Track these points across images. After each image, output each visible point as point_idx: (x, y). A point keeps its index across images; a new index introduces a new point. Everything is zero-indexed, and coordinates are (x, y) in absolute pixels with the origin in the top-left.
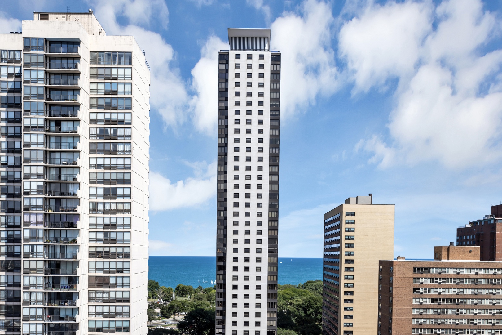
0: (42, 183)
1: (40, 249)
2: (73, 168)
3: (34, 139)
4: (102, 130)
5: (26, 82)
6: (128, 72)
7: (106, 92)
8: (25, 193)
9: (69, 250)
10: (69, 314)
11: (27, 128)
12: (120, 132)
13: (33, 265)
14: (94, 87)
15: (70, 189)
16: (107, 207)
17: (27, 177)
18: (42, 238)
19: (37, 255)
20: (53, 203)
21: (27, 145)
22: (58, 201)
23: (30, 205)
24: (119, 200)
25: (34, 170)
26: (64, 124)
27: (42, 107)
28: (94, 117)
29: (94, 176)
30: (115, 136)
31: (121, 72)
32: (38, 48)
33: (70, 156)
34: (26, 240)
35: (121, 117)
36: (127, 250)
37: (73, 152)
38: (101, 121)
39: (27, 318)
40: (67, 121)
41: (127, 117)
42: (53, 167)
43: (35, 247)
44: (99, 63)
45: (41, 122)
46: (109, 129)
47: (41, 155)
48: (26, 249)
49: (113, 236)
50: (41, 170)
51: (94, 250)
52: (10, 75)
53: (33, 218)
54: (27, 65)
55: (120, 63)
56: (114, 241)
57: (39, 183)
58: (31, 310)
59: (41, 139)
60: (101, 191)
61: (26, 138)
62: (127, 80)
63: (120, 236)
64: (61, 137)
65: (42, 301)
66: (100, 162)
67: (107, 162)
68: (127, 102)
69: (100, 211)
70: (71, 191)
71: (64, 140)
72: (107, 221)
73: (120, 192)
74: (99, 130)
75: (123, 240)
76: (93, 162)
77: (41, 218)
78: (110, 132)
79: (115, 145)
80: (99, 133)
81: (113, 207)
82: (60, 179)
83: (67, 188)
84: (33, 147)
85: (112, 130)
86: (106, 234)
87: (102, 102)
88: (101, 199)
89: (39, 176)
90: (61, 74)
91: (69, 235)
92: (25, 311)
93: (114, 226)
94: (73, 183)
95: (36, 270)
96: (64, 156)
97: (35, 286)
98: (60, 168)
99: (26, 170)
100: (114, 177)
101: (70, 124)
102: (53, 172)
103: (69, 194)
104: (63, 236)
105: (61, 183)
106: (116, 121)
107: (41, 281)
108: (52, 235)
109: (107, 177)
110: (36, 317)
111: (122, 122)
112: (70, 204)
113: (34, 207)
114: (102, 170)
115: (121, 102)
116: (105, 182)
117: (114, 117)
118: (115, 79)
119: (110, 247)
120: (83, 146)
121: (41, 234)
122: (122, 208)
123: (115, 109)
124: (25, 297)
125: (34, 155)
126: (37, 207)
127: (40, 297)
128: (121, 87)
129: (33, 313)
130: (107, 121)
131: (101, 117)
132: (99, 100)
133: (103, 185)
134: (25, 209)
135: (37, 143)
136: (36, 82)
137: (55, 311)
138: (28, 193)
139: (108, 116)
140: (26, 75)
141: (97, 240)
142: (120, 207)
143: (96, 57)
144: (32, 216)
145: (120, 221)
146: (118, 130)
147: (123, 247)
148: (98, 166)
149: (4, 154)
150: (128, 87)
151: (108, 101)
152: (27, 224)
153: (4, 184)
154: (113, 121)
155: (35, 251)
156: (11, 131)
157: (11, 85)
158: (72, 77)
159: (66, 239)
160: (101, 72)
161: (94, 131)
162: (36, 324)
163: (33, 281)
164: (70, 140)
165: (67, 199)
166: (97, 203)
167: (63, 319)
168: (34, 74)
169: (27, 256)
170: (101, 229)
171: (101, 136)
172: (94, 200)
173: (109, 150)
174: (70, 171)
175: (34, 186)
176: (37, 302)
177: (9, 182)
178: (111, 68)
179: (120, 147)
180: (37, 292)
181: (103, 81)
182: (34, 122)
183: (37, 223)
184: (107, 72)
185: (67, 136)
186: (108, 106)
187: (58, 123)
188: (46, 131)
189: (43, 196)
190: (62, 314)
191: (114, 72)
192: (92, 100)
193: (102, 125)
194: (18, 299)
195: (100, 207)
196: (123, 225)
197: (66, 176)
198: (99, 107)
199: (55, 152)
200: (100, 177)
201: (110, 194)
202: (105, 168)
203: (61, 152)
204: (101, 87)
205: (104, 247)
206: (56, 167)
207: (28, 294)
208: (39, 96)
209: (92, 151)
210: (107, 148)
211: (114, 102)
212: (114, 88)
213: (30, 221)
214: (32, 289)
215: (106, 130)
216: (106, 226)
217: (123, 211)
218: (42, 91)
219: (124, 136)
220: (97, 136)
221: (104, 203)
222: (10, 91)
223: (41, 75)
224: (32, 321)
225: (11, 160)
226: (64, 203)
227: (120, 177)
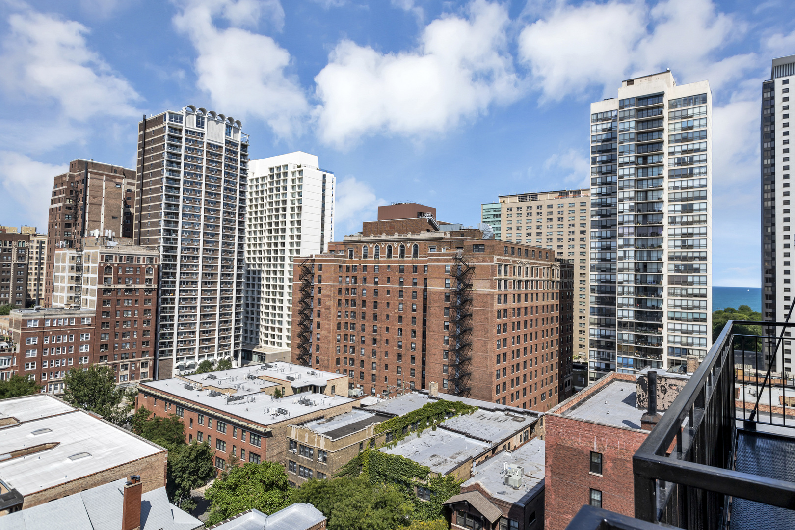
0: (633, 204)
1: (632, 254)
2: (658, 190)
3: (626, 172)
4: (679, 159)
5: (620, 132)
6: (703, 110)
7: (682, 130)
8: (619, 212)
9: (654, 255)
10: (655, 303)
11: (621, 165)
12: (696, 158)
13: (626, 266)
14: (672, 126)
15: (655, 206)
16: (684, 219)
17: (621, 200)
18: (633, 245)
19: (629, 258)
20: (640, 219)
21: (621, 177)
22: (645, 217)
23: (623, 221)
24: (695, 213)
25: (626, 195)
26: (650, 158)
27: (633, 148)
28: (672, 150)
29: (672, 196)
30: (692, 161)
31: (697, 111)
32: (629, 106)
33: (655, 181)
34: (620, 247)
35: (696, 147)
36: (703, 254)
37: (658, 178)
38: (678, 152)
39: (621, 306)
40: (652, 155)
41: (703, 146)
42: (641, 191)
43: (627, 252)
44: (676, 108)
45: (632, 159)
46: (686, 158)
47: (632, 183)
48: (620, 253)
49: (690, 243)
50: (632, 194)
51: (673, 254)
52: (603, 130)
53: (626, 230)
54: (621, 119)
55: (695, 104)
56: (691, 247)
57: (630, 204)
58: (624, 299)
59: (632, 171)
60: (679, 208)
61: (620, 172)
62: (702, 116)
63: (696, 243)
64: (647, 168)
65: (633, 293)
66: (678, 184)
67: (684, 184)
68: (703, 134)
69: (678, 223)
70: (656, 208)
71: (650, 170)
72: (684, 231)
73: (696, 207)
74: (676, 159)
75: (700, 246)
76: (672, 185)
77: (632, 230)
78: (687, 160)
79: (691, 170)
80: (676, 161)
81: (690, 219)
82: (647, 200)
83: (653, 206)
84: (626, 178)
85: (689, 158)
86: (683, 242)
87: (679, 137)
88: (679, 214)
89: (630, 199)
90: (647, 121)
91: (655, 242)
92: (619, 300)
93: (691, 235)
94: (658, 202)
95: (628, 269)
96: (650, 182)
97: (628, 281)
98: (646, 192)
99: (620, 195)
100: (690, 195)
101: (655, 157)
102: (641, 195)
103: (655, 211)
104: (649, 243)
105: (647, 203)
106: (692, 150)
107: (632, 278)
108: (640, 243)
109: (684, 195)
110: (628, 305)
111: (698, 150)
112: (655, 218)
113: (626, 222)
114: (680, 191)
115: (696, 135)
116: (682, 200)
117: (690, 147)
118: (691, 117)
119: (687, 252)
120: (665, 172)
121: (632, 242)
122: (698, 220)
123: (692, 141)
124: (619, 289)
125: (626, 183)
126: (629, 222)
127: (632, 290)
128: (696, 123)
129: (626, 302)
130: (683, 152)
131: (678, 149)
132: (677, 136)
133: (680, 203)
134: (619, 224)
135: (629, 175)
136: (629, 130)
137: (643, 301)
138: (622, 212)
139: (684, 148)
140: (620, 127)
141: (675, 247)
142: (697, 219)
143: (673, 104)
144: (625, 229)
145: (696, 231)
146: (694, 157)
147: (700, 252)
148: (675, 188)
149: (598, 187)
150: (703, 122)
151: (684, 135)
152: (621, 235)
153: (597, 208)
154: (689, 150)
155: (627, 255)
156: (604, 169)
157: (604, 137)
158: (657, 121)
159: (652, 246)
160: (678, 114)
161: (672, 161)
162: (628, 310)
163: (626, 277)
164: (655, 169)
165: (652, 214)
166: (675, 217)
167: (650, 308)
168: (627, 125)
169: (621, 258)
170: (679, 238)
171: (678, 164)
172: (672, 214)
173: (686, 174)
174: (655, 193)
175: (627, 207)
176: (629, 293)
177: (603, 206)
178: (687, 109)
179: (696, 171)
180: (628, 286)
181: (680, 120)
182: (627, 160)
183: (629, 234)
184: (684, 113)
185: (652, 167)
186: (685, 139)
187: (645, 158)
188: (636, 165)
189: (634, 213)
190: (649, 304)
191: (690, 112)
192: (671, 137)
193: (679, 155)
194: (614, 292)
195: (678, 220)
196: (700, 234)
197: (652, 197)
198: (677, 141)
199: (642, 180)
200: (678, 196)
201: (687, 209)
202: (682, 189)
203: (647, 179)
204: (679, 126)
205: (681, 252)
206: (643, 191)
207: (622, 288)
208: (631, 140)
209: (670, 177)
210: (684, 172)
211: (690, 136)
212: (690, 124)
213: (623, 233)
214: (625, 284)
215: (683, 158)
216: (683, 235)
217: (699, 222)
218: (633, 136)
219: (700, 161)
220: (675, 164)
221: (682, 217)
222: (603, 141)
223: (633, 124)
224: (625, 308)
225: (604, 190)
226: (650, 218)
227: (697, 194)
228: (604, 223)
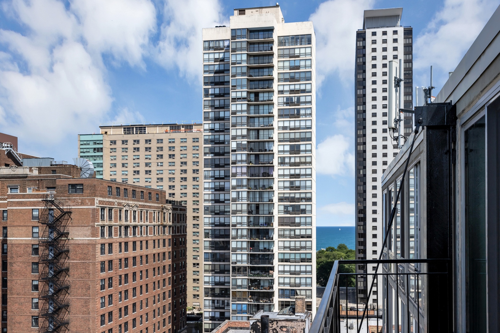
0: (246, 142)
1: (245, 195)
2: (269, 129)
3: (239, 108)
4: (288, 98)
6: (308, 51)
7: (291, 68)
8: (233, 151)
9: (266, 196)
10: (266, 246)
11: (234, 100)
12: (302, 99)
13: (239, 208)
14: (281, 64)
15: (266, 146)
16: (293, 160)
17: (234, 138)
18: (246, 186)
19: (242, 199)
20: (253, 158)
21: (234, 113)
22: (257, 156)
23: (236, 160)
24: (302, 154)
25: (239, 133)
26: (261, 95)
27: (245, 82)
28: (281, 88)
29: (282, 136)
30: (299, 103)
31: (303, 51)
32: (242, 37)
33: (266, 120)
34: (234, 188)
35: (302, 87)
36: (308, 195)
37: (269, 117)
38: (287, 91)
39: (235, 250)
40: (264, 92)
41: (308, 87)
42: (253, 130)
43: (240, 193)
44: (285, 45)
45: (244, 95)
46: (294, 98)
47: (244, 120)
48: (233, 195)
49: (297, 184)
50: (245, 132)
51: (282, 195)
52: (216, 60)
53: (239, 170)
54: (234, 50)
55: (301, 44)
56: (298, 188)
57: (243, 143)
58: (238, 243)
59: (245, 107)
60: (287, 148)
61: (233, 108)
62: (308, 58)
63: (303, 184)
64: (259, 105)
65: (246, 236)
66: (287, 124)
67: (292, 124)
68: (308, 75)
69: (287, 164)
70: (267, 148)
71: (261, 108)
72: (292, 172)
73: (302, 148)
74: (285, 98)
75: (306, 187)
76: (281, 124)
77: (245, 170)
78: (295, 100)
79: (298, 110)
80: (285, 101)
81: (298, 160)
82: (258, 139)
83: (264, 146)
84: (238, 114)
85: (296, 98)
86: (291, 182)
87: (287, 76)
88: (287, 155)
89: (243, 137)
90: (259, 56)
91: (266, 183)
92: (233, 245)
93: (298, 176)
94: (269, 142)
95: (241, 211)
96: (261, 119)
97: (241, 224)
98: (258, 130)
99: (233, 132)
100: (298, 136)
101: (266, 95)
102: (253, 134)
103: (266, 150)
104: (261, 184)
105: (259, 142)
106: (299, 91)
107: (245, 220)
108: (252, 183)
109: (292, 136)
110: (242, 249)
111: (304, 91)
112: (266, 158)
113: (239, 161)
114: (289, 131)
115: (303, 75)
116: (291, 140)
117: (297, 87)
118: (298, 57)
119: (295, 193)
120: (275, 111)
121: (245, 182)
122: (304, 161)
123: (298, 81)
124: (233, 233)
125: (239, 120)
126: (242, 161)
127: (245, 232)
128: (302, 63)
129: (239, 246)
130: (292, 91)
131: (287, 88)
132: (285, 74)
133: (289, 143)
134: (233, 163)
135: (242, 111)
136: (241, 63)
137: (255, 244)
138: (235, 151)
139: (292, 87)
140: (233, 58)
141: (285, 188)
143: (282, 41)
144: (238, 169)
145: (303, 172)
147: (306, 193)
148: (284, 128)
150: (308, 63)
151: (292, 75)
152: (234, 175)
153: (210, 146)
154: (297, 91)
155: (240, 196)
156: (217, 103)
157: (216, 68)
158: (267, 57)
159: (264, 186)
160: (287, 52)
161: (281, 100)
162: (242, 254)
163: (239, 220)
164: (266, 107)
165: (264, 154)
166: (284, 158)
167: (262, 251)
168: (239, 57)
169: (234, 200)
170: (288, 179)
171: (287, 104)
172: (282, 155)
173: (294, 115)
174: (266, 132)
176: (242, 236)
177: (215, 143)
178: (294, 48)
179: (302, 112)
180: (242, 229)
181: (288, 59)
182: (239, 95)
183: (242, 174)
184: (292, 52)
185: (264, 104)
186: (292, 79)
187: (257, 95)
188: (248, 101)
189: (247, 152)
190: (261, 247)
191: (297, 51)
192: (280, 75)
193: (287, 95)
194: (228, 236)
195: (287, 160)
196: (306, 175)
197: (263, 136)
198: (286, 80)
199: (254, 117)
200: (287, 136)
201: (295, 150)
202: (291, 129)
203: (259, 117)
204: (287, 64)
205: (290, 193)
206: (255, 130)
207: (235, 231)
208: (243, 74)
209: (280, 116)
210: (292, 112)
211: (297, 76)
212: (297, 64)
213: (236, 173)
214: (239, 227)
215: (291, 98)
216: (292, 176)
217: (305, 163)
218: (245, 70)
219: (305, 103)
220: (284, 103)
221: (290, 158)
222: (216, 72)
223: (245, 57)
224: (239, 252)
225: (217, 126)
226: (261, 157)
227: (303, 136)
228: (217, 162)
